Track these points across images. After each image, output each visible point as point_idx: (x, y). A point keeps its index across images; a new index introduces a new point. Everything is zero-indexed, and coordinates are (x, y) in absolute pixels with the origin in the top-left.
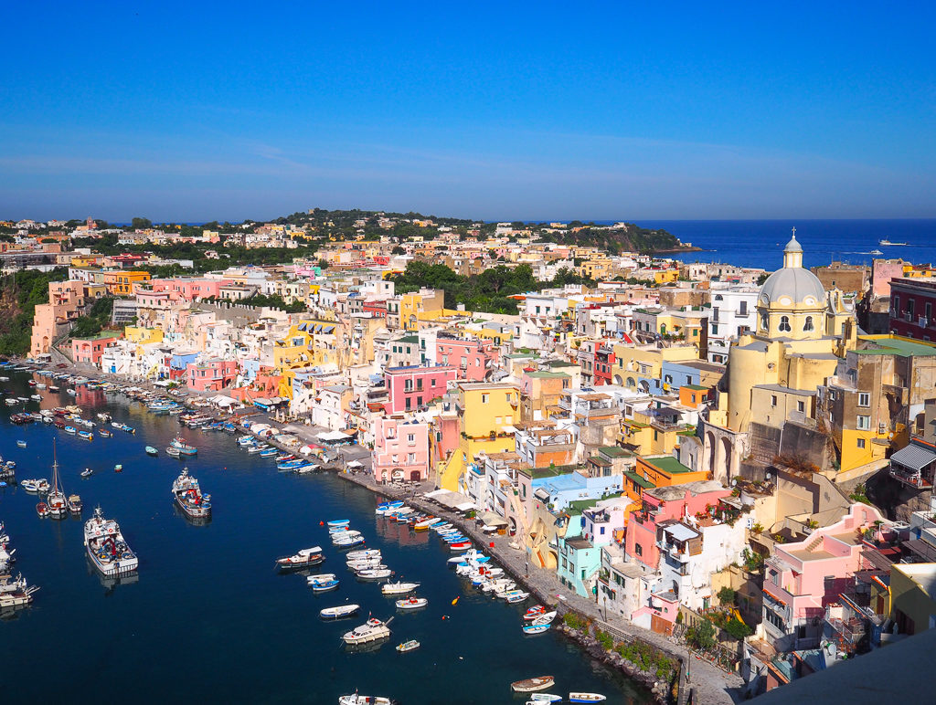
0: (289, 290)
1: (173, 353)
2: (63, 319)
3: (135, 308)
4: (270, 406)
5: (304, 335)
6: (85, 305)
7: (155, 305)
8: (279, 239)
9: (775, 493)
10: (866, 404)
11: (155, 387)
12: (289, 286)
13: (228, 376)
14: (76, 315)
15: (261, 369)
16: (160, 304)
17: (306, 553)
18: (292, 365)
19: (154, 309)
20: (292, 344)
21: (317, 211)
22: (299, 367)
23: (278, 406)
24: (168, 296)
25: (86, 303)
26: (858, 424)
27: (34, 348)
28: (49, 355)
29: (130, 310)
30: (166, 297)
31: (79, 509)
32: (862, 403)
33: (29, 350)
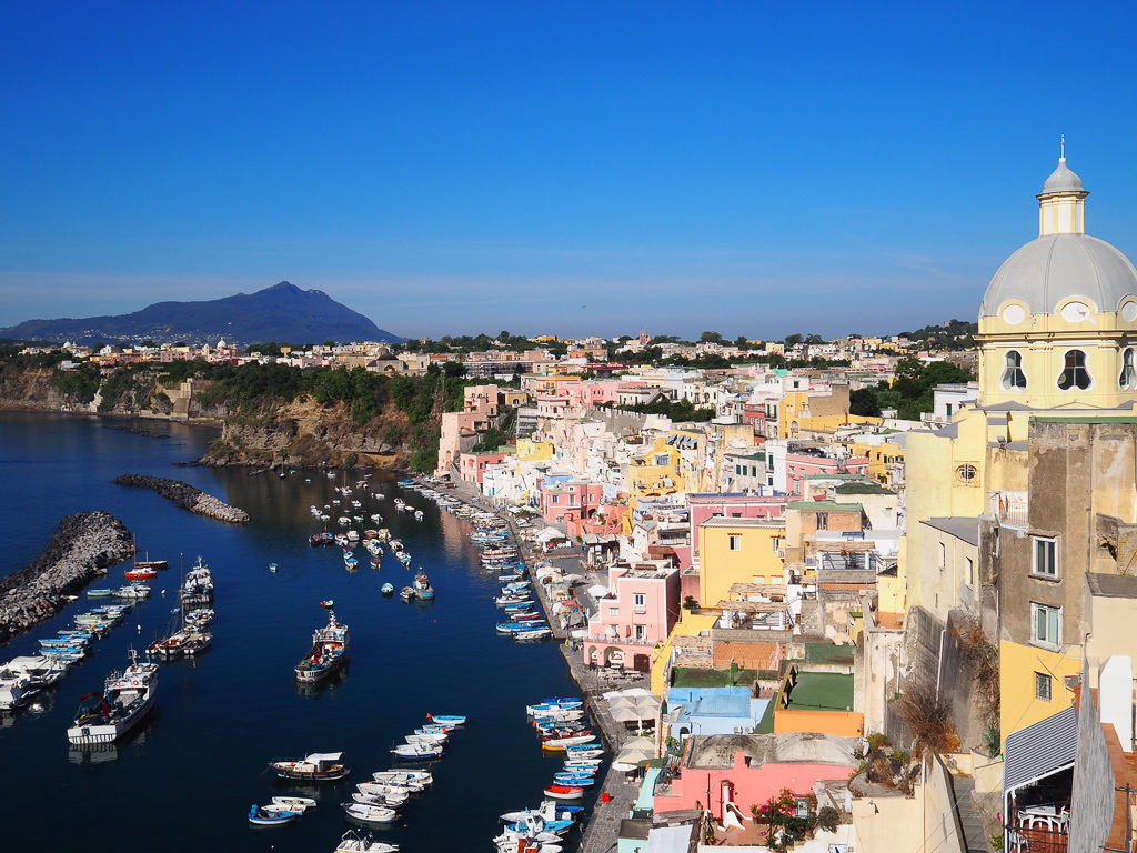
0: (707, 395)
1: (548, 473)
2: (469, 429)
3: (537, 417)
4: (594, 545)
5: (670, 450)
6: (498, 414)
7: (551, 413)
8: (848, 350)
9: (918, 791)
10: (1052, 570)
11: (510, 514)
12: (707, 390)
13: (590, 505)
14: (485, 427)
15: (618, 497)
16: (555, 412)
17: (314, 760)
18: (648, 491)
19: (549, 418)
20: (654, 462)
21: (954, 323)
22: (658, 495)
23: (605, 546)
24: (568, 402)
25: (499, 411)
26: (1034, 629)
27: (440, 464)
28: (448, 473)
29: (530, 420)
30: (564, 404)
31: (192, 651)
32: (1041, 568)
33: (437, 468)
